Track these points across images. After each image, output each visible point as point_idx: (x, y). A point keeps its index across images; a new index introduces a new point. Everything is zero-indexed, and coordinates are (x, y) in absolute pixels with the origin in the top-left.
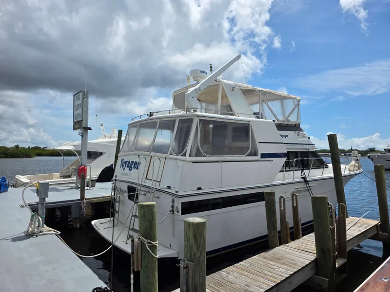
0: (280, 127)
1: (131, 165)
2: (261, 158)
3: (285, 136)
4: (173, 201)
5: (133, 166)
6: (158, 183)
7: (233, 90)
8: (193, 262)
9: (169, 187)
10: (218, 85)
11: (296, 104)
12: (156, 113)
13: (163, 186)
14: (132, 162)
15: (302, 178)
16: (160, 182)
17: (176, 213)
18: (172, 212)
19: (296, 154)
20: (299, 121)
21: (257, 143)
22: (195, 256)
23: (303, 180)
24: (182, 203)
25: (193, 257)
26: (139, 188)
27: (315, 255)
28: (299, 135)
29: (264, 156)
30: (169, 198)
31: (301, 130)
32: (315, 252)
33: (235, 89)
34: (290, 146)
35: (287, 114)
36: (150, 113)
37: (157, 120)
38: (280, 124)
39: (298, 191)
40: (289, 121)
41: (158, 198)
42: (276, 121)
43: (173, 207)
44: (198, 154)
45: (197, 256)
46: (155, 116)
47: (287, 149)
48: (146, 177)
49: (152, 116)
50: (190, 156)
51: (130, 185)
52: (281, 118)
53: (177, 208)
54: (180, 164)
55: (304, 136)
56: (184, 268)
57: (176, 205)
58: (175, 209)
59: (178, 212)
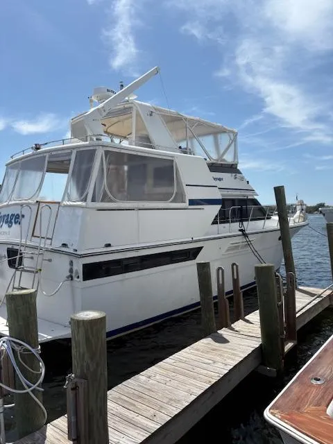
0: (213, 167)
1: (11, 219)
2: (189, 205)
3: (220, 179)
4: (71, 263)
5: (13, 221)
6: (49, 241)
7: (151, 115)
8: (86, 378)
9: (64, 245)
10: (131, 108)
11: (232, 138)
12: (44, 145)
13: (57, 244)
14: (13, 215)
15: (240, 230)
16: (51, 239)
17: (75, 279)
18: (70, 278)
19: (233, 201)
20: (236, 160)
21: (184, 185)
22: (88, 369)
23: (241, 233)
24: (83, 265)
25: (85, 371)
26: (22, 249)
27: (260, 340)
28: (236, 178)
29: (192, 202)
30: (65, 260)
31: (239, 172)
32: (260, 336)
33: (153, 114)
34: (225, 192)
35: (222, 152)
36: (36, 145)
37: (45, 155)
38: (213, 164)
39: (236, 247)
40: (224, 160)
41: (50, 260)
42: (208, 159)
43: (71, 271)
44: (105, 198)
45: (92, 369)
46: (43, 149)
47: (222, 195)
48: (33, 234)
49: (39, 149)
50: (93, 200)
51: (10, 246)
52: (214, 156)
53: (77, 272)
54: (80, 212)
55: (242, 179)
56: (72, 389)
57: (75, 268)
58: (74, 275)
59: (78, 277)
